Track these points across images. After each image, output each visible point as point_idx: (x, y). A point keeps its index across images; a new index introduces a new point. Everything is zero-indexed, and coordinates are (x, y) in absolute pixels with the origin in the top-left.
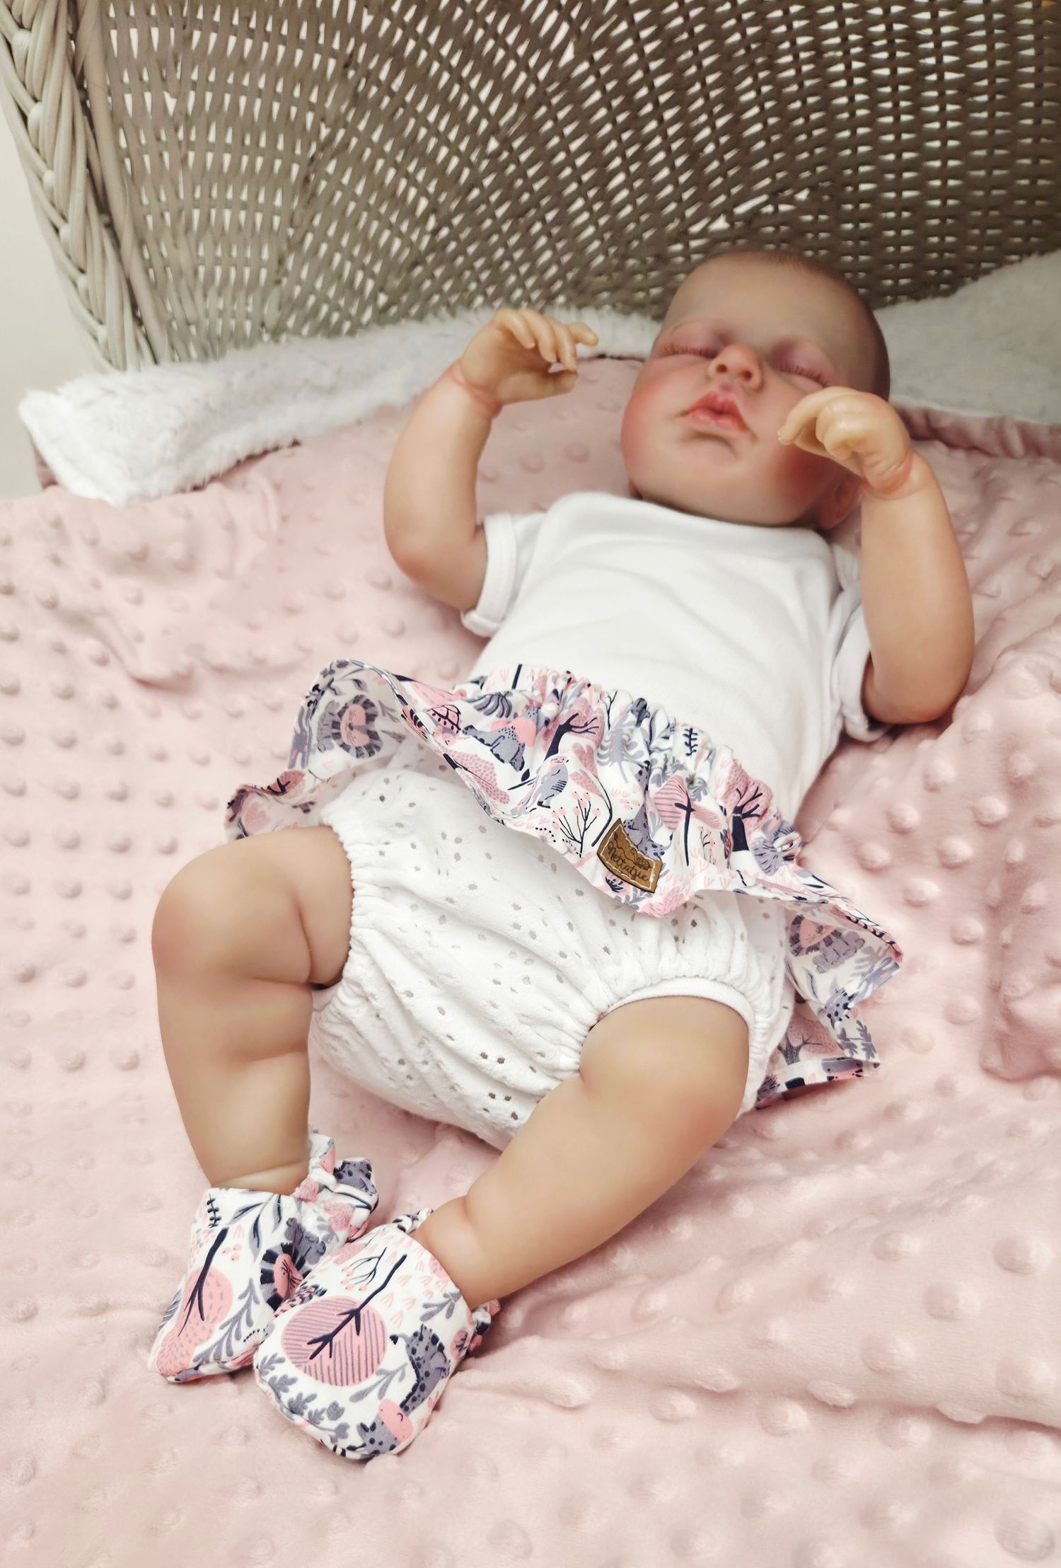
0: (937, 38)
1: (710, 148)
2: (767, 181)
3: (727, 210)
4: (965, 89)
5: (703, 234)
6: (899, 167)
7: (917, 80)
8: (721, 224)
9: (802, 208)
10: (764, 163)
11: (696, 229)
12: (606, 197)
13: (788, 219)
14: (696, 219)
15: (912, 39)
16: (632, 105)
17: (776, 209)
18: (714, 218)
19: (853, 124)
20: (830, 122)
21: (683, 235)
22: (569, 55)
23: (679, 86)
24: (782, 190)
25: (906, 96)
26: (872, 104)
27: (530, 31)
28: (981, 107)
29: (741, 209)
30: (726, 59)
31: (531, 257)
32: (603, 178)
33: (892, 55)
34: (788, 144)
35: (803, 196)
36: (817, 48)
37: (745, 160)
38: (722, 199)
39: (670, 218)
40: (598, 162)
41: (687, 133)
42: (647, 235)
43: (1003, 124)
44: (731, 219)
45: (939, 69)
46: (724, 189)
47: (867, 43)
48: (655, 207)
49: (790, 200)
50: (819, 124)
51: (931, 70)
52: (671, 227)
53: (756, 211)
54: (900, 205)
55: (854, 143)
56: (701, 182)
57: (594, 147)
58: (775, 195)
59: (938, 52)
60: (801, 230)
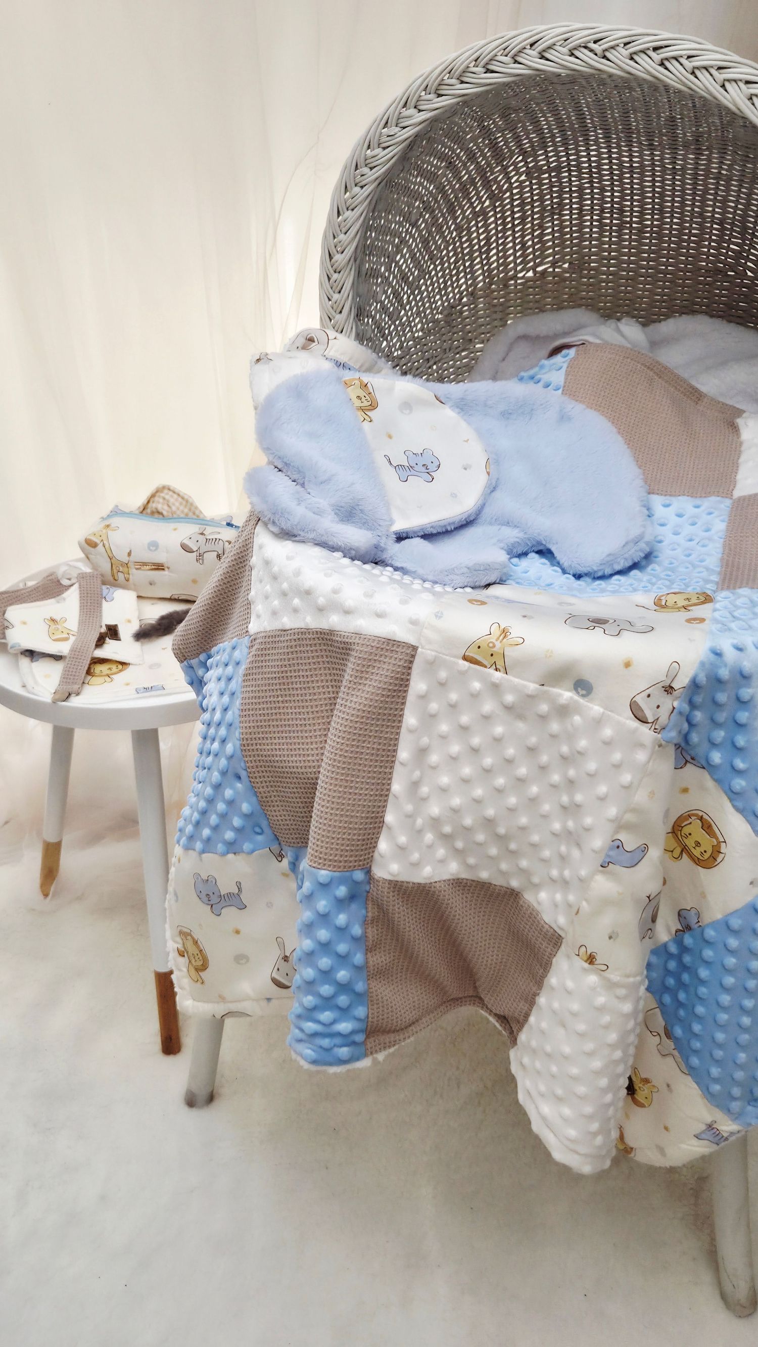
0: (632, 211)
1: (530, 243)
2: (551, 258)
3: (533, 269)
4: (641, 231)
5: (523, 277)
6: (609, 258)
7: (621, 227)
8: (530, 274)
9: (565, 271)
10: (551, 251)
11: (520, 275)
12: (488, 258)
13: (558, 275)
14: (521, 271)
15: (621, 211)
16: (504, 224)
17: (554, 270)
18: (528, 271)
19: (591, 239)
20: (581, 239)
21: (515, 277)
22: (487, 203)
23: (523, 219)
24: (557, 263)
25: (616, 231)
26: (601, 234)
27: (478, 193)
28: (647, 238)
29: (539, 269)
30: (543, 209)
31: (458, 280)
32: (488, 251)
33: (612, 216)
34: (562, 245)
35: (566, 266)
36: (581, 210)
37: (543, 249)
38: (532, 264)
39: (511, 270)
40: (488, 243)
41: (523, 236)
42: (501, 276)
43: (655, 245)
44: (535, 272)
45: (631, 222)
46: (534, 259)
47: (602, 211)
48: (506, 264)
49: (560, 267)
50: (576, 238)
51: (627, 222)
52: (510, 273)
53: (545, 270)
54: (608, 273)
55: (590, 247)
56: (525, 256)
57: (488, 239)
58: (554, 264)
59: (631, 216)
60: (565, 279)
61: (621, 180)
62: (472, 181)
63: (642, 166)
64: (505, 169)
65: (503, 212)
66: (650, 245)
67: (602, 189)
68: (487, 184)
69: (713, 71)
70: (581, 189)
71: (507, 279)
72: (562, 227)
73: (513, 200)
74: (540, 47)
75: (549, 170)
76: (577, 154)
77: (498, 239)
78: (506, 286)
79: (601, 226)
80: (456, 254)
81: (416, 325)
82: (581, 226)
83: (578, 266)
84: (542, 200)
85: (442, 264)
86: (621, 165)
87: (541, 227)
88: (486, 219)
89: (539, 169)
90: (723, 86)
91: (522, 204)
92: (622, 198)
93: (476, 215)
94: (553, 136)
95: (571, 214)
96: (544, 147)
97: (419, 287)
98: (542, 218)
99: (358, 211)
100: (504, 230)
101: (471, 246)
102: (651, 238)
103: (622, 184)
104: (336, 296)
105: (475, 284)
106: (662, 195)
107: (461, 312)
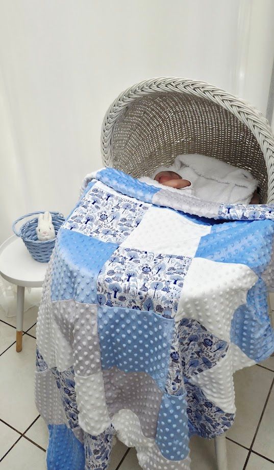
0: (209, 123)
1: (178, 133)
2: (185, 137)
4: (212, 129)
6: (203, 137)
7: (206, 128)
8: (179, 142)
10: (185, 135)
11: (175, 142)
12: (164, 138)
13: (188, 141)
15: (206, 123)
19: (197, 131)
20: (194, 131)
22: (161, 122)
23: (174, 125)
26: (200, 129)
27: (157, 120)
29: (182, 140)
30: (181, 122)
31: (153, 145)
32: (164, 135)
33: (203, 124)
34: (188, 133)
35: (190, 139)
36: (193, 123)
37: (182, 134)
38: (179, 139)
41: (175, 131)
44: (180, 141)
46: (179, 137)
47: (200, 123)
48: (170, 139)
49: (188, 139)
52: (172, 142)
53: (184, 140)
54: (203, 141)
55: (197, 133)
56: (176, 136)
57: (163, 132)
58: (186, 139)
59: (209, 125)
60: (190, 143)
61: (204, 114)
62: (155, 116)
63: (209, 111)
64: (165, 112)
65: (167, 124)
66: (216, 133)
67: (199, 117)
68: (160, 117)
69: (210, 92)
70: (192, 117)
71: (170, 144)
72: (188, 128)
73: (170, 121)
74: (157, 84)
75: (181, 112)
76: (189, 107)
77: (166, 132)
78: (171, 146)
79: (200, 127)
80: (152, 137)
81: (138, 160)
82: (194, 127)
83: (194, 139)
84: (180, 120)
85: (147, 141)
86: (202, 110)
87: (181, 127)
88: (161, 126)
89: (177, 111)
90: (214, 97)
91: (173, 122)
92: (205, 119)
93: (158, 126)
94: (179, 102)
95: (190, 124)
96: (178, 105)
97: (139, 149)
98: (181, 125)
99: (109, 131)
100: (168, 129)
101: (157, 135)
102: (216, 131)
103: (204, 115)
104: (106, 155)
105: (160, 146)
106: (217, 119)
107: (155, 154)
